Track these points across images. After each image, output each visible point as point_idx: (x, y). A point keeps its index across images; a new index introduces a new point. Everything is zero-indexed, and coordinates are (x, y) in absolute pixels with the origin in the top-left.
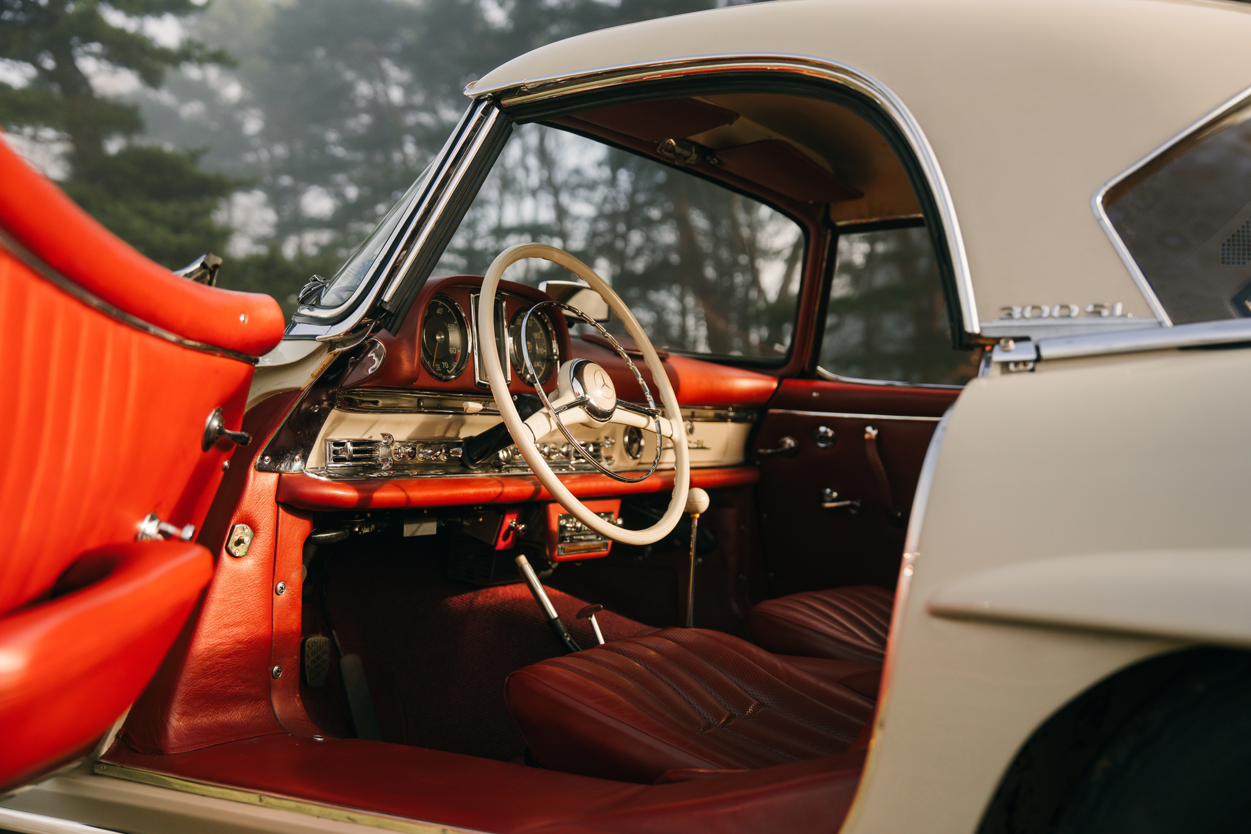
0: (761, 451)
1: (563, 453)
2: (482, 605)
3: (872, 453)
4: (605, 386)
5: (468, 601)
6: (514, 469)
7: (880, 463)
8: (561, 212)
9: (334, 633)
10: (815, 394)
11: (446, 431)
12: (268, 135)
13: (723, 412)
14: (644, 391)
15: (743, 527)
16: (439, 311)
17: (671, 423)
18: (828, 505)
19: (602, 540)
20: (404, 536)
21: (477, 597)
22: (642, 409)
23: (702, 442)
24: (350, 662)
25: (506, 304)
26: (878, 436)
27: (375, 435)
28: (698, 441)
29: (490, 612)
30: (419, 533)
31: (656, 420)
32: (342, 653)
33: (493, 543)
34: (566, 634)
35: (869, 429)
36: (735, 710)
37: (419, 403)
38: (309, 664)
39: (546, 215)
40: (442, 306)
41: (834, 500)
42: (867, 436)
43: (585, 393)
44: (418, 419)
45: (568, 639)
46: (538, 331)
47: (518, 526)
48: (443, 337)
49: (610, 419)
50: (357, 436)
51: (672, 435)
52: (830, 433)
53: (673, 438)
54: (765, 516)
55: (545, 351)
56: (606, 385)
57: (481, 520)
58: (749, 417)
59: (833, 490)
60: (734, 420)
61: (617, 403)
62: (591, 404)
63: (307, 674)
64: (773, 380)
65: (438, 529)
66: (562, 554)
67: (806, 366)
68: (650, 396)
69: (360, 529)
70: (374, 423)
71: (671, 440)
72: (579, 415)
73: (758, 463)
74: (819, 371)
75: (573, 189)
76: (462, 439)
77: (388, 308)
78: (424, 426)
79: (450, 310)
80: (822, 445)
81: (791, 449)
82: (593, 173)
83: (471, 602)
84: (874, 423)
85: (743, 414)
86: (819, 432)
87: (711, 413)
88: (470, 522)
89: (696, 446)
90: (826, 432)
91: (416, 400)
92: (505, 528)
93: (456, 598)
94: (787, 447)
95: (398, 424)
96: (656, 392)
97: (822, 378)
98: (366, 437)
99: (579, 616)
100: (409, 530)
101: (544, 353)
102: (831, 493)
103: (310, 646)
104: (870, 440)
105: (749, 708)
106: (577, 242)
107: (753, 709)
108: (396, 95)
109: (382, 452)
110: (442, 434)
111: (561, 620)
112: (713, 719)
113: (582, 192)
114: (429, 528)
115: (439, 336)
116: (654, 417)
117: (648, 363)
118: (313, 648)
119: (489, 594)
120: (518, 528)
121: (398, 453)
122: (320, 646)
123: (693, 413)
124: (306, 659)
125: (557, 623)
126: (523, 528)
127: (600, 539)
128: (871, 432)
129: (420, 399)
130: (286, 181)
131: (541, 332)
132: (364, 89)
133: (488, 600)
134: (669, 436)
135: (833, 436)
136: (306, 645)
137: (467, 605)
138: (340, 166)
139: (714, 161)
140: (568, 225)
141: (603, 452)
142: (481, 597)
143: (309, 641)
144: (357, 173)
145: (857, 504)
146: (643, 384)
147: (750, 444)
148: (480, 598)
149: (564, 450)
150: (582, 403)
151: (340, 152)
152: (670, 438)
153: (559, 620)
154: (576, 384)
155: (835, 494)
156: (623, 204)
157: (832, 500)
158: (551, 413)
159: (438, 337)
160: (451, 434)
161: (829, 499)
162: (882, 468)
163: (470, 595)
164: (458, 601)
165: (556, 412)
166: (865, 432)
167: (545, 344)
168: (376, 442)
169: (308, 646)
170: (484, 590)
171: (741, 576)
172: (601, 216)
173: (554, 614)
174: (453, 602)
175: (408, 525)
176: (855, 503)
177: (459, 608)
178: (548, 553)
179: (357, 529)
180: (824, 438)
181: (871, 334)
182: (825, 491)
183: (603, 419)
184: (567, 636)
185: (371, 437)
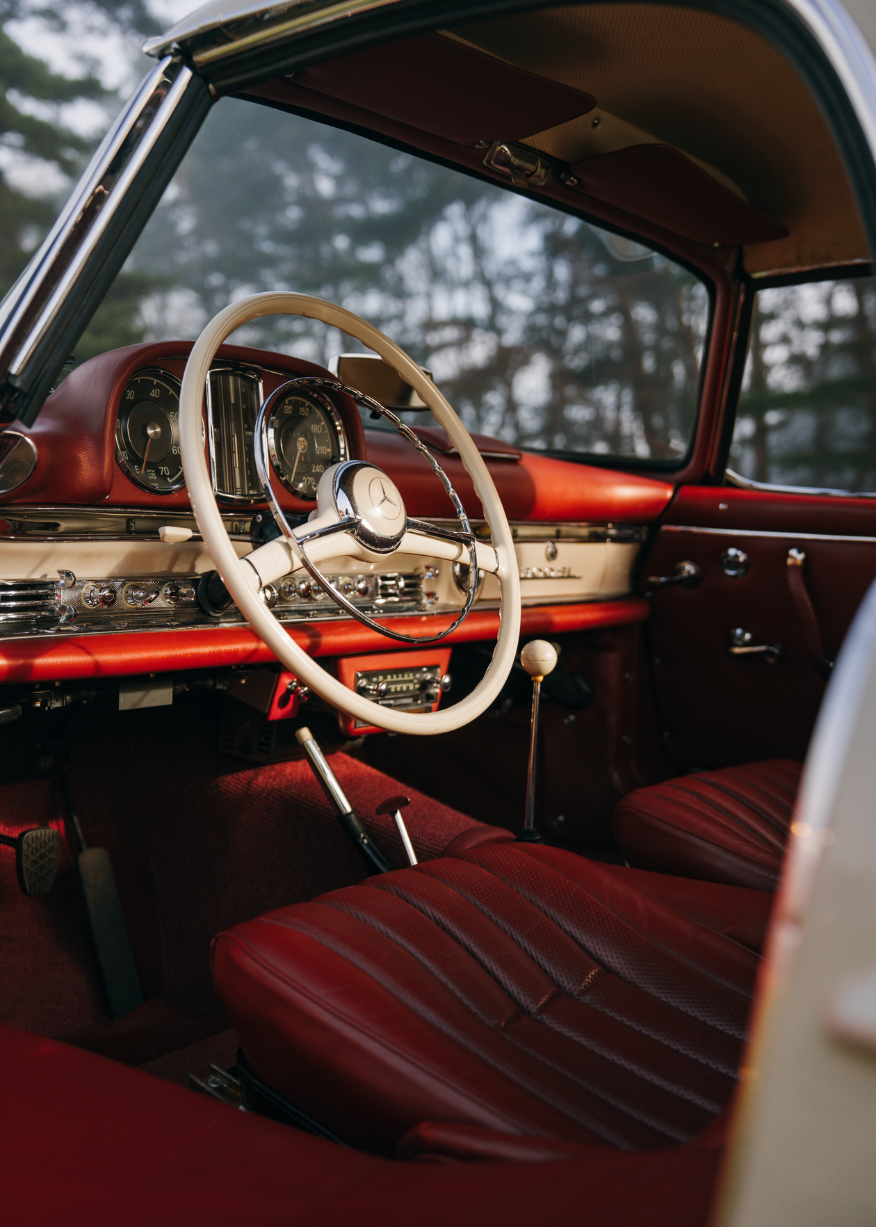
0: (653, 579)
1: (359, 591)
2: (262, 787)
3: (795, 583)
4: (386, 501)
5: (246, 782)
6: (286, 613)
7: (806, 597)
8: (496, 305)
9: (76, 820)
10: (722, 506)
11: (173, 563)
12: (199, 233)
13: (600, 530)
14: (455, 506)
15: (627, 676)
16: (154, 393)
17: (495, 551)
18: (737, 650)
19: (422, 703)
20: (120, 708)
21: (257, 777)
22: (448, 533)
23: (569, 570)
24: (92, 860)
25: (263, 383)
26: (805, 561)
27: (50, 572)
28: (564, 568)
29: (271, 798)
30: (145, 704)
31: (470, 549)
32: (84, 846)
33: (266, 711)
34: (362, 835)
35: (793, 552)
36: (565, 981)
37: (128, 526)
38: (29, 867)
39: (478, 307)
40: (158, 386)
41: (746, 644)
42: (790, 561)
43: (356, 512)
44: (124, 548)
45: (366, 841)
46: (319, 423)
47: (299, 688)
48: (158, 430)
49: (397, 547)
50: (22, 575)
51: (497, 569)
52: (742, 557)
53: (498, 573)
54: (657, 661)
55: (329, 450)
56: (388, 500)
57: (243, 682)
58: (637, 536)
59: (745, 631)
60: (615, 540)
61: (408, 525)
62: (364, 527)
63: (26, 879)
64: (666, 488)
65: (175, 696)
66: (361, 725)
67: (712, 468)
68: (464, 514)
69: (44, 704)
70: (46, 557)
71: (497, 575)
72: (345, 543)
73: (648, 594)
74: (729, 475)
75: (507, 281)
76: (200, 575)
77: (18, 384)
78: (132, 558)
79: (171, 391)
80: (731, 573)
81: (690, 577)
82: (528, 264)
83: (249, 783)
84: (801, 545)
85: (629, 532)
86: (728, 555)
87: (584, 531)
88: (227, 685)
89: (560, 574)
90: (737, 556)
91: (124, 521)
92: (280, 692)
93: (230, 777)
94: (685, 574)
95: (88, 556)
96: (475, 508)
97: (732, 484)
98: (37, 576)
99: (380, 811)
100: (127, 701)
101: (328, 453)
102: (743, 635)
103: (30, 842)
104: (795, 566)
105: (585, 978)
106: (513, 336)
107: (591, 979)
108: (325, 187)
109: (64, 596)
110: (166, 569)
111: (356, 816)
112: (526, 1001)
113: (518, 285)
114: (162, 697)
115: (151, 429)
116: (468, 544)
117: (467, 466)
118: (34, 845)
119: (273, 773)
120: (299, 691)
121: (91, 598)
122: (45, 842)
123: (558, 532)
124: (24, 859)
125: (351, 820)
126: (305, 692)
127: (419, 702)
128: (796, 556)
129: (129, 520)
130: (216, 280)
131: (323, 423)
132: (292, 181)
133: (271, 781)
134: (493, 570)
135: (745, 561)
136: (24, 841)
137: (243, 787)
138: (270, 261)
139: (572, 181)
140: (503, 321)
141: (424, 587)
142: (262, 778)
143: (28, 836)
144: (287, 268)
145: (776, 651)
146: (454, 496)
147: (638, 570)
148: (260, 779)
149: (361, 586)
150: (350, 525)
151: (267, 247)
152: (494, 573)
153: (353, 816)
154: (342, 496)
155: (748, 636)
156: (561, 296)
157: (744, 642)
158: (293, 543)
159: (150, 432)
160: (181, 568)
161: (740, 643)
162: (809, 604)
163: (249, 774)
164: (233, 782)
165: (299, 541)
166: (788, 556)
167: (328, 440)
168: (53, 583)
169: (26, 842)
170: (268, 768)
171: (625, 738)
172: (539, 309)
173: (349, 809)
174: (226, 783)
175: (125, 694)
176: (772, 649)
177: (232, 791)
178: (341, 724)
179: (38, 704)
180: (734, 563)
181: (823, 431)
182: (735, 632)
183: (387, 549)
184: (364, 838)
185: (45, 576)
